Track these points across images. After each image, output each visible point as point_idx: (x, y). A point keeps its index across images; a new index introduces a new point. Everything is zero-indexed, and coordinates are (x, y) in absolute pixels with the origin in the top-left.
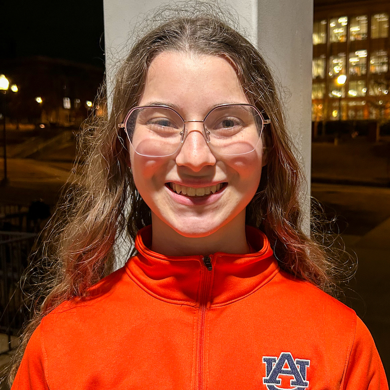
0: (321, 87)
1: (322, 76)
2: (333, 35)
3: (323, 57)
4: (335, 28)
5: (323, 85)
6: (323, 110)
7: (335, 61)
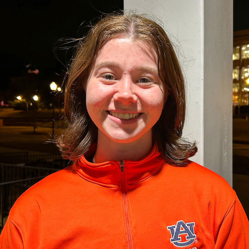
0: (237, 86)
1: (238, 79)
2: (244, 55)
3: (238, 67)
4: (245, 50)
5: (238, 84)
6: (238, 99)
7: (245, 70)
